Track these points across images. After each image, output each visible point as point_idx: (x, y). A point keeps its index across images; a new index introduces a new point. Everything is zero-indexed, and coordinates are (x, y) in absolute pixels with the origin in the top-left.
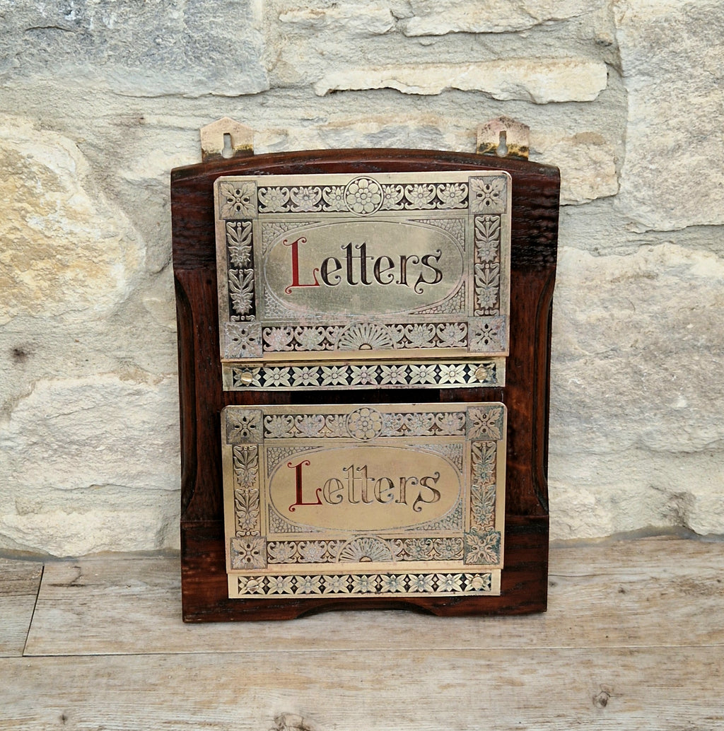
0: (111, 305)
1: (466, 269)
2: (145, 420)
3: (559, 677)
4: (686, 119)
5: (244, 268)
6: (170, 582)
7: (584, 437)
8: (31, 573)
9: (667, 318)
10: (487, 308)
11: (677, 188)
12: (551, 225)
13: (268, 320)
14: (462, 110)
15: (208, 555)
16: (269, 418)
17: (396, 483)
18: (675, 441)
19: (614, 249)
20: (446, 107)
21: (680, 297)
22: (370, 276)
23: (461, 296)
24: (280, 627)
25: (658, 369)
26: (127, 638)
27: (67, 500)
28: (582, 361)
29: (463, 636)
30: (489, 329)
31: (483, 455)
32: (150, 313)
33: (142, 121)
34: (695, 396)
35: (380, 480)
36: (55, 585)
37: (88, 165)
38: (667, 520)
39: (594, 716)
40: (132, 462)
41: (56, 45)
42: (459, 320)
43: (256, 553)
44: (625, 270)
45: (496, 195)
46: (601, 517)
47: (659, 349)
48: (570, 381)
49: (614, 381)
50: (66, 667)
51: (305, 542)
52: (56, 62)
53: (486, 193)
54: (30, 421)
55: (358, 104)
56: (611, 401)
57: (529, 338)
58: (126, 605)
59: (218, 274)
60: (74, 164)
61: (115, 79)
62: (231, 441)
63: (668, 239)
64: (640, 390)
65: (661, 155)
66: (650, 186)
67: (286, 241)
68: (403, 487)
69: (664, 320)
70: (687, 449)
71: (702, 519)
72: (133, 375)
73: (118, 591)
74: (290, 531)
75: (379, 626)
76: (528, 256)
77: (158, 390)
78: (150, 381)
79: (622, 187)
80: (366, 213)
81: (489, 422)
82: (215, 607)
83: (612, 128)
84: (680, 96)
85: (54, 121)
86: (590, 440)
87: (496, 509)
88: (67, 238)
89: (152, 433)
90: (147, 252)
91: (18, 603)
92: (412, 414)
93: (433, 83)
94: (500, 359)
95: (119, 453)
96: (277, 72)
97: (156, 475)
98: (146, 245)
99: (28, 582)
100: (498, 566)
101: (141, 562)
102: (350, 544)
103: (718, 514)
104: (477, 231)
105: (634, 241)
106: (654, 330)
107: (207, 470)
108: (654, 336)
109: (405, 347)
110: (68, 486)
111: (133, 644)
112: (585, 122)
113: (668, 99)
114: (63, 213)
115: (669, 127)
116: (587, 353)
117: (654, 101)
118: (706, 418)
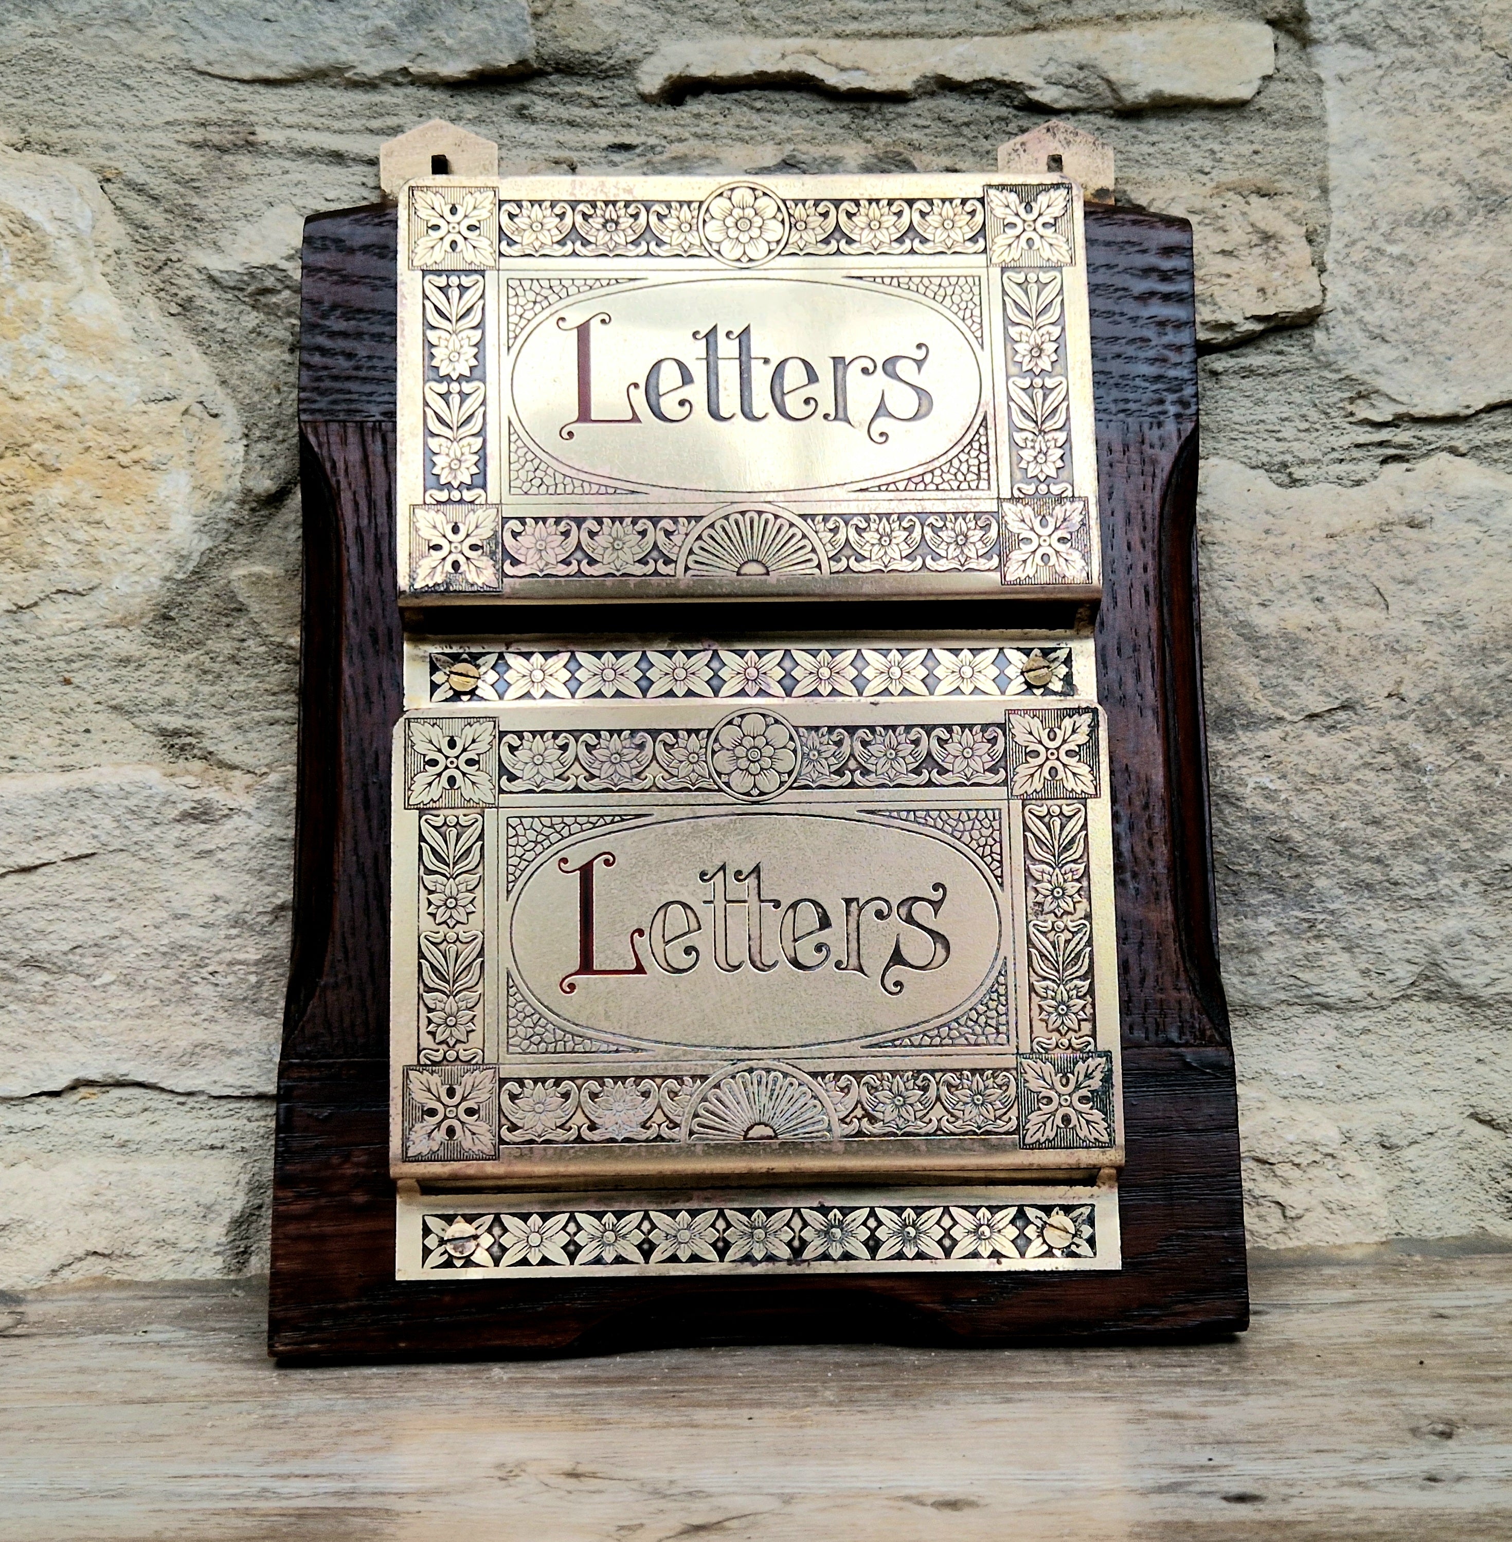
0: (156, 582)
2: (219, 892)
4: (1456, 154)
5: (461, 380)
9: (1464, 627)
10: (1042, 478)
11: (1454, 307)
13: (516, 500)
14: (961, 141)
16: (513, 739)
17: (837, 913)
19: (1324, 469)
20: (927, 131)
21: (1491, 577)
22: (762, 402)
23: (981, 451)
25: (1457, 756)
28: (1276, 732)
30: (1050, 528)
32: (248, 611)
33: (251, 138)
37: (123, 232)
40: (181, 1018)
42: (977, 506)
43: (470, 1111)
44: (1355, 517)
45: (1048, 226)
47: (1457, 703)
48: (1252, 785)
49: (1357, 788)
51: (601, 1081)
53: (1025, 221)
55: (732, 122)
56: (1354, 842)
59: (401, 395)
60: (88, 213)
61: (195, 30)
62: (414, 801)
63: (1443, 442)
64: (1420, 811)
65: (1409, 222)
66: (1394, 296)
67: (563, 320)
68: (853, 925)
69: (1460, 633)
73: (112, 1339)
74: (560, 1047)
77: (253, 802)
79: (1329, 295)
80: (751, 260)
81: (1064, 750)
83: (1295, 169)
84: (1437, 102)
85: (54, 134)
86: (1313, 961)
87: (1097, 992)
88: (60, 399)
89: (233, 932)
90: (247, 453)
92: (872, 729)
93: (895, 68)
95: (150, 992)
96: (554, 22)
98: (247, 436)
102: (718, 1086)
104: (1010, 304)
105: (1369, 447)
106: (1439, 658)
108: (1440, 673)
109: (848, 570)
110: (16, 1087)
112: (1233, 159)
113: (1412, 108)
114: (55, 332)
115: (1420, 166)
116: (1286, 715)
117: (1379, 108)
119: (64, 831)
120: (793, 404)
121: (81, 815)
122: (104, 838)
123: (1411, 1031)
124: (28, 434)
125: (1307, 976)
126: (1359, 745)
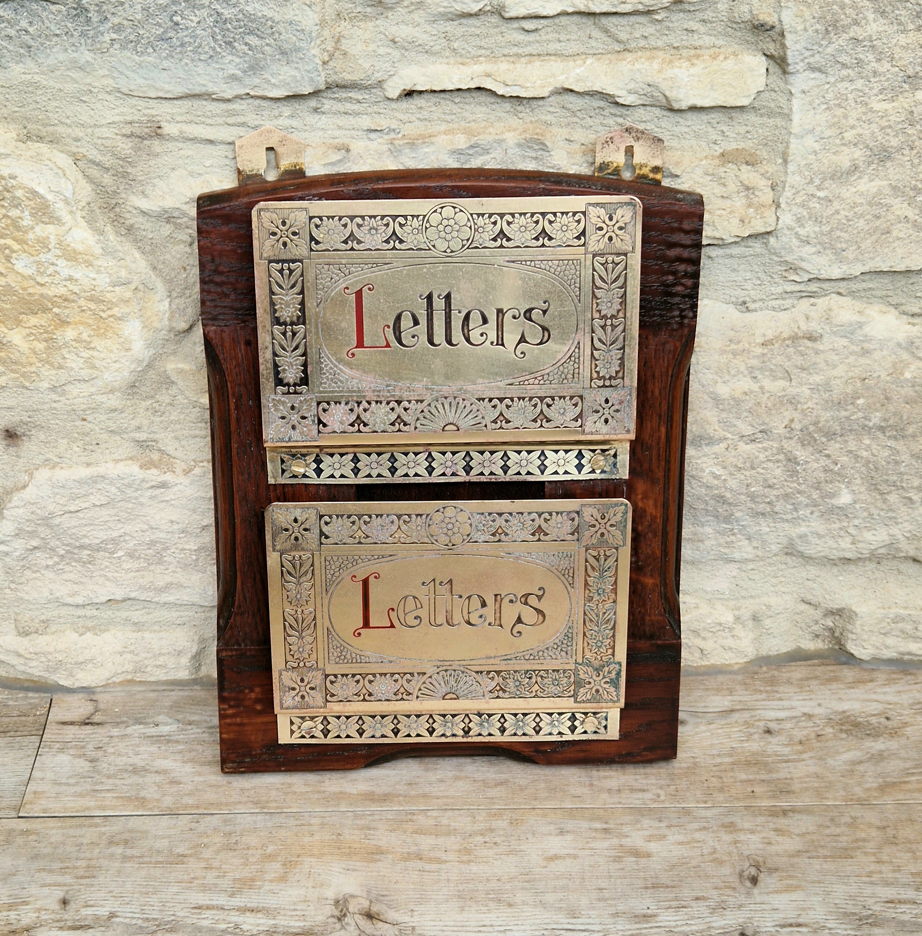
0: (126, 374)
1: (581, 326)
2: (173, 518)
3: (695, 845)
4: (865, 131)
5: (292, 324)
6: (208, 719)
7: (722, 541)
8: (35, 707)
9: (831, 391)
10: (608, 377)
11: (850, 223)
12: (690, 269)
13: (325, 392)
14: (575, 119)
15: (252, 690)
16: (327, 518)
17: (490, 601)
18: (835, 545)
19: (766, 303)
20: (555, 115)
21: (849, 364)
22: (457, 336)
23: (575, 362)
24: (341, 778)
25: (817, 455)
26: (150, 793)
27: (79, 617)
28: (723, 445)
29: (573, 791)
30: (610, 404)
31: (600, 566)
32: (176, 384)
33: (159, 131)
34: (863, 489)
35: (469, 598)
36: (64, 723)
37: (90, 189)
38: (819, 641)
39: (742, 899)
40: (159, 571)
41: (40, 23)
42: (571, 392)
43: (312, 689)
44: (781, 330)
45: (621, 228)
46: (740, 639)
47: (820, 430)
48: (707, 471)
49: (762, 471)
50: (71, 832)
51: (374, 675)
52: (42, 48)
53: (608, 226)
54: (28, 521)
55: (440, 110)
56: (758, 496)
57: (660, 416)
58: (151, 749)
59: (259, 331)
60: (70, 187)
61: (121, 73)
62: (278, 548)
63: (833, 290)
64: (793, 482)
65: (832, 178)
66: (817, 220)
67: (347, 288)
68: (498, 605)
69: (828, 394)
70: (848, 555)
71: (865, 641)
72: (157, 463)
73: (143, 731)
74: (354, 661)
75: (467, 777)
76: (660, 310)
77: (188, 481)
78: (178, 470)
79: (780, 221)
80: (452, 252)
81: (609, 524)
82: (261, 754)
83: (770, 143)
84: (859, 100)
85: (44, 130)
86: (729, 544)
87: (616, 634)
88: (65, 286)
89: (182, 535)
90: (170, 305)
91: (17, 746)
92: (511, 514)
93: (539, 82)
94: (623, 443)
95: (142, 560)
96: (335, 65)
97: (189, 587)
98: (168, 296)
99: (31, 719)
100: (617, 704)
101: (173, 693)
102: (430, 677)
103: (885, 634)
104: (597, 277)
105: (792, 292)
106: (814, 406)
107: (249, 585)
108: (814, 414)
109: (501, 428)
110: (80, 600)
111: (157, 800)
112: (735, 135)
113: (843, 104)
114: (58, 252)
115: (844, 142)
116: (729, 436)
117: (825, 106)
118: (875, 517)
119: (92, 494)
120: (474, 335)
121: (99, 486)
122: (112, 497)
124: (50, 304)
126: (766, 450)
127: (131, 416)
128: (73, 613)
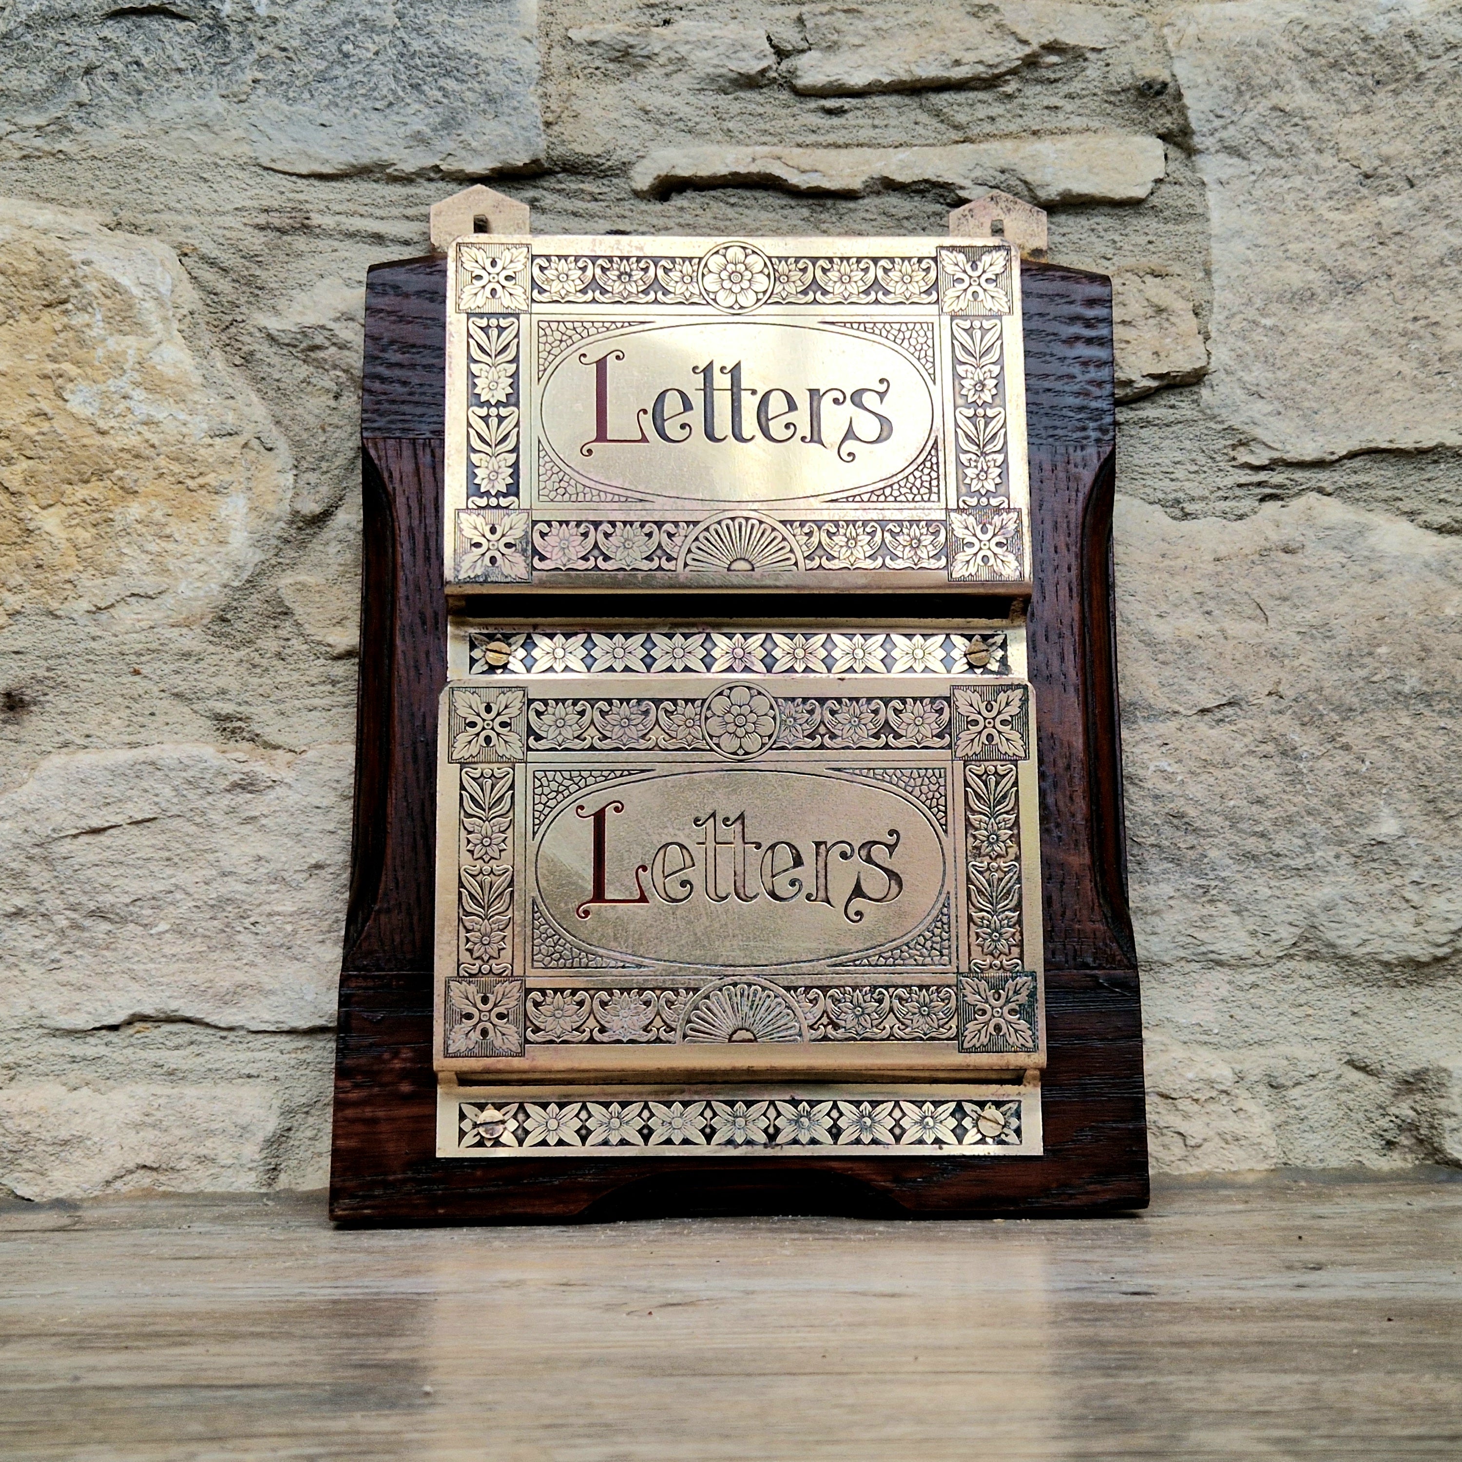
2: (262, 853)
5: (499, 405)
9: (1332, 637)
11: (1319, 370)
16: (539, 705)
17: (808, 854)
19: (1212, 505)
21: (1354, 595)
22: (749, 426)
23: (932, 469)
25: (1328, 746)
28: (1172, 725)
31: (990, 792)
33: (306, 222)
34: (1414, 811)
37: (196, 296)
40: (225, 963)
41: (160, 51)
44: (1238, 545)
46: (1249, 1118)
47: (1327, 701)
48: (1152, 767)
49: (1243, 772)
55: (710, 215)
56: (1241, 818)
63: (1313, 484)
64: (1297, 792)
65: (1279, 300)
66: (1267, 360)
67: (584, 356)
68: (821, 862)
69: (1329, 643)
70: (1415, 952)
77: (294, 775)
79: (1213, 358)
81: (999, 719)
83: (1183, 256)
84: (1301, 203)
85: (142, 217)
88: (139, 433)
89: (273, 887)
90: (296, 481)
92: (839, 701)
93: (847, 171)
95: (199, 940)
96: (562, 130)
97: (274, 992)
98: (296, 467)
102: (707, 997)
104: (958, 346)
105: (1248, 486)
106: (1311, 663)
108: (1312, 676)
109: (821, 567)
110: (81, 1021)
112: (1130, 248)
113: (1280, 208)
114: (137, 376)
115: (1289, 254)
116: (1181, 709)
117: (1254, 207)
118: (1445, 863)
119: (130, 798)
120: (776, 428)
121: (145, 784)
122: (164, 805)
123: (1294, 986)
124: (111, 462)
125: (1201, 935)
126: (1244, 735)
127: (213, 669)
128: (64, 1051)
